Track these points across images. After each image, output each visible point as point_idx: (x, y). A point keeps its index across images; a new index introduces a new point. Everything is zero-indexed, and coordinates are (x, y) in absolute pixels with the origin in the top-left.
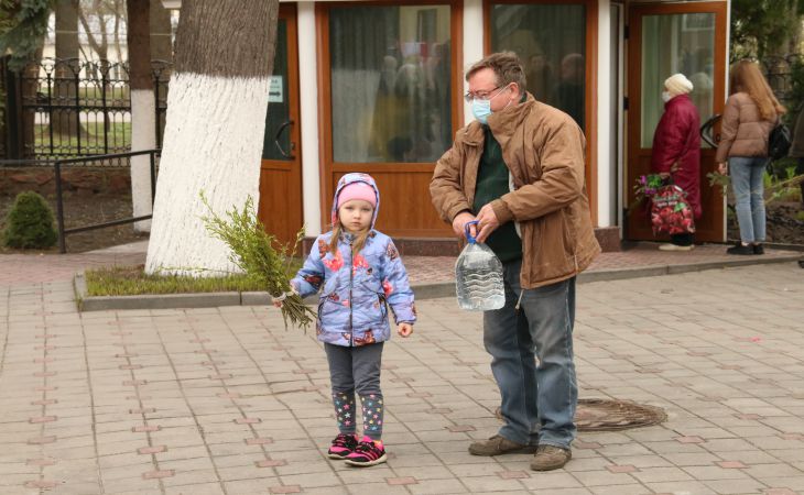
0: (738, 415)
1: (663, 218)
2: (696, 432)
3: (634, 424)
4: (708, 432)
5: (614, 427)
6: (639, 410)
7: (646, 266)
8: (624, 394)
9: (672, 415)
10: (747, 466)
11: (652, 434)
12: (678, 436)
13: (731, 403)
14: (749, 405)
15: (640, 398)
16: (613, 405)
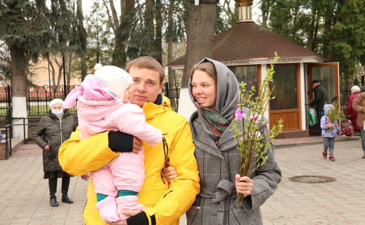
0: (356, 179)
1: (345, 130)
2: (346, 183)
3: (327, 181)
4: (349, 183)
5: (323, 182)
6: (328, 178)
7: (318, 141)
8: (323, 174)
9: (338, 179)
10: (362, 190)
11: (334, 183)
12: (341, 184)
13: (354, 176)
14: (359, 176)
15: (328, 175)
16: (320, 177)
